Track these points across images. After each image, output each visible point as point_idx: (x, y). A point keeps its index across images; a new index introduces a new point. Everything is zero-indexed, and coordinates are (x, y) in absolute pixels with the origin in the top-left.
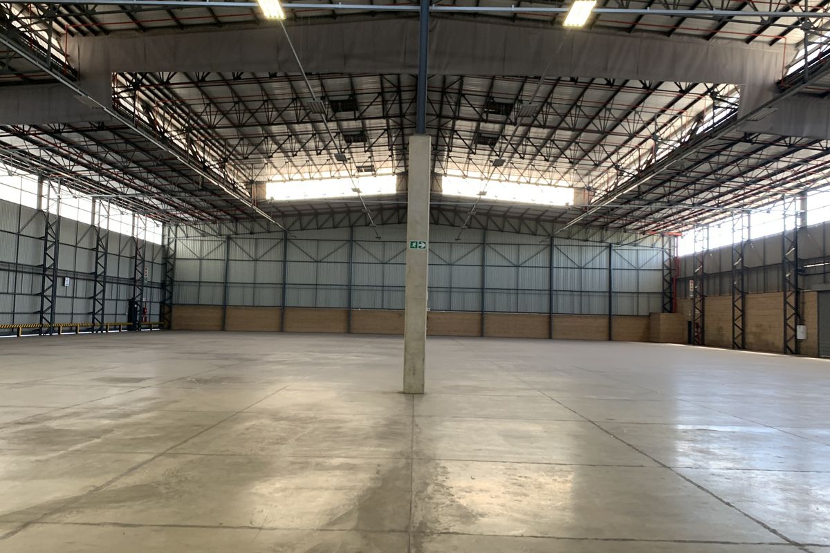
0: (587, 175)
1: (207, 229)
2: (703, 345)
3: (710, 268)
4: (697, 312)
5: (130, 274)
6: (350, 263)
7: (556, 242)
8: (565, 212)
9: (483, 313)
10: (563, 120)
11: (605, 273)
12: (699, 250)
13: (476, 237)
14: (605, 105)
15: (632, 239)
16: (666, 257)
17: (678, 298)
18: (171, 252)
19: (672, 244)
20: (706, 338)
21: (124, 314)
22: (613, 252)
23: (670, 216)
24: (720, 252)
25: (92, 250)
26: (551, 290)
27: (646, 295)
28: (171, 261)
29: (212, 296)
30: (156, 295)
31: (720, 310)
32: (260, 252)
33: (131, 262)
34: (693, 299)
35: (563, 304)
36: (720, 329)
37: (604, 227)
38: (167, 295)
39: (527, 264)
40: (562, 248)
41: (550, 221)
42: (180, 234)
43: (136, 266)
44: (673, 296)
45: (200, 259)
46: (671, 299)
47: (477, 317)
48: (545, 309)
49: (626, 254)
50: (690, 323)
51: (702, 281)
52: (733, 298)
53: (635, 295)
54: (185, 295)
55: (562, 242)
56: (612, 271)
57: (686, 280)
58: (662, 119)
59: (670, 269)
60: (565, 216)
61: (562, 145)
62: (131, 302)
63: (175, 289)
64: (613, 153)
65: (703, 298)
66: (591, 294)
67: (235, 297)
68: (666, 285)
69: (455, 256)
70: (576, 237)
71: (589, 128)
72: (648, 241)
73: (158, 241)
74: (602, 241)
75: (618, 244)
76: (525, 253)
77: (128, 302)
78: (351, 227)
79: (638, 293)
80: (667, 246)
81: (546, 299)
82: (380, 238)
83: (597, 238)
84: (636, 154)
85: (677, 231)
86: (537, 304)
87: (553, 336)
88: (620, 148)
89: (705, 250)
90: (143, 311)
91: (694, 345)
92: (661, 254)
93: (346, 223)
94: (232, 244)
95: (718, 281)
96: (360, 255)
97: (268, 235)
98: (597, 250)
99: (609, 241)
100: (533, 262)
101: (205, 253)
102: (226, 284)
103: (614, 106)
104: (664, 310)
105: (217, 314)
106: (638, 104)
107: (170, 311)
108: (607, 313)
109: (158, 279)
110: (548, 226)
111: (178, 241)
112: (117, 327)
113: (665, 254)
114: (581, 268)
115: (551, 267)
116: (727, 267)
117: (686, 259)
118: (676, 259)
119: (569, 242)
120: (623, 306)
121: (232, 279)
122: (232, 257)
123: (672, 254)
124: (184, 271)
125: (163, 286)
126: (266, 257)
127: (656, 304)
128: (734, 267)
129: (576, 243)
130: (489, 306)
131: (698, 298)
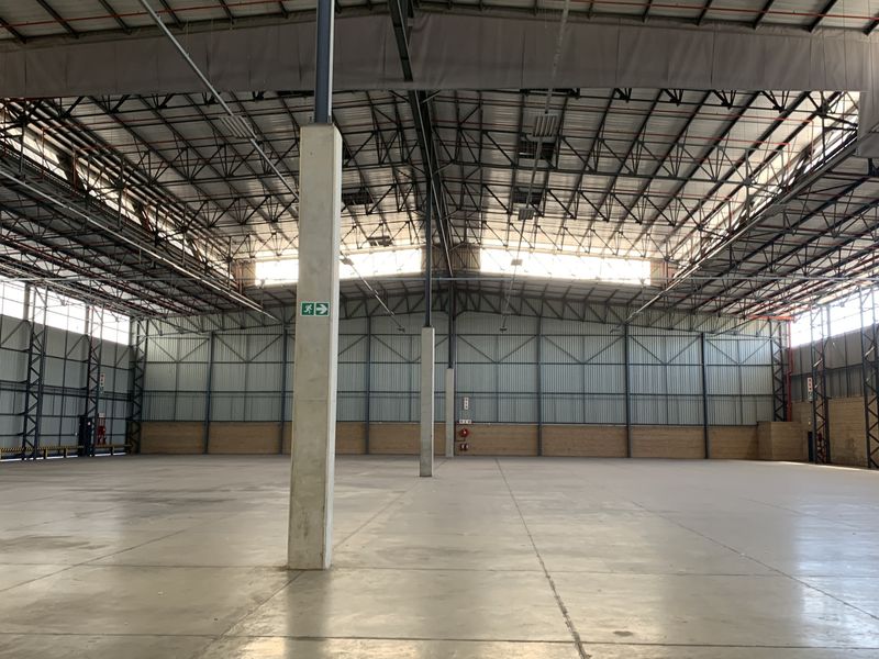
0: (665, 242)
1: (186, 325)
2: (829, 463)
3: (833, 361)
4: (819, 419)
5: (81, 383)
6: (368, 362)
7: (631, 331)
8: (640, 293)
9: (539, 425)
10: (623, 164)
11: (696, 371)
12: (817, 338)
13: (528, 326)
14: (676, 139)
15: (730, 325)
16: (776, 348)
17: (793, 402)
18: (141, 355)
19: (783, 331)
20: (832, 453)
21: (73, 435)
22: (706, 344)
23: (777, 294)
24: (845, 339)
25: (25, 351)
26: (627, 393)
27: (751, 398)
28: (141, 365)
29: (191, 409)
30: (121, 409)
31: (848, 416)
32: (253, 353)
33: (83, 368)
34: (813, 402)
35: (643, 412)
36: (851, 441)
37: (692, 311)
38: (136, 409)
39: (595, 361)
40: (639, 339)
41: (621, 305)
42: (152, 331)
43: (89, 372)
44: (787, 398)
45: (178, 362)
46: (785, 403)
47: (532, 430)
48: (621, 419)
49: (723, 346)
50: (810, 434)
51: (823, 377)
52: (866, 401)
53: (738, 398)
54: (158, 409)
55: (640, 331)
56: (706, 368)
57: (803, 377)
58: (756, 158)
59: (781, 364)
60: (640, 297)
61: (627, 199)
62: (83, 419)
63: (146, 400)
64: (695, 211)
65: (826, 401)
66: (679, 398)
67: (221, 410)
68: (777, 386)
69: (502, 352)
70: (658, 324)
71: (659, 174)
72: (751, 328)
73: (124, 340)
74: (691, 330)
75: (712, 332)
76: (593, 346)
77: (77, 420)
78: (369, 317)
79: (741, 396)
80: (776, 335)
81: (621, 405)
82: (404, 330)
83: (685, 325)
84: (725, 209)
85: (787, 314)
86: (610, 412)
87: (632, 454)
88: (703, 203)
89: (826, 337)
90: (101, 430)
91: (817, 463)
92: (768, 344)
93: (361, 312)
94: (217, 342)
95: (844, 377)
96: (380, 352)
97: (262, 330)
98: (686, 342)
99: (701, 329)
100: (603, 358)
101: (183, 354)
102: (209, 394)
103: (688, 141)
104: (776, 417)
105: (198, 433)
106: (722, 137)
107: (139, 430)
108: (702, 422)
109: (123, 387)
110: (620, 311)
111: (149, 340)
112: (61, 452)
113: (774, 344)
114: (666, 365)
115: (626, 364)
116: (855, 359)
117: (801, 350)
118: (789, 351)
119: (649, 331)
120: (722, 413)
121: (217, 387)
122: (217, 358)
123: (783, 345)
124: (158, 378)
125: (130, 397)
126: (261, 358)
127: (765, 410)
128: (865, 358)
129: (658, 332)
130: (547, 416)
131: (819, 401)
